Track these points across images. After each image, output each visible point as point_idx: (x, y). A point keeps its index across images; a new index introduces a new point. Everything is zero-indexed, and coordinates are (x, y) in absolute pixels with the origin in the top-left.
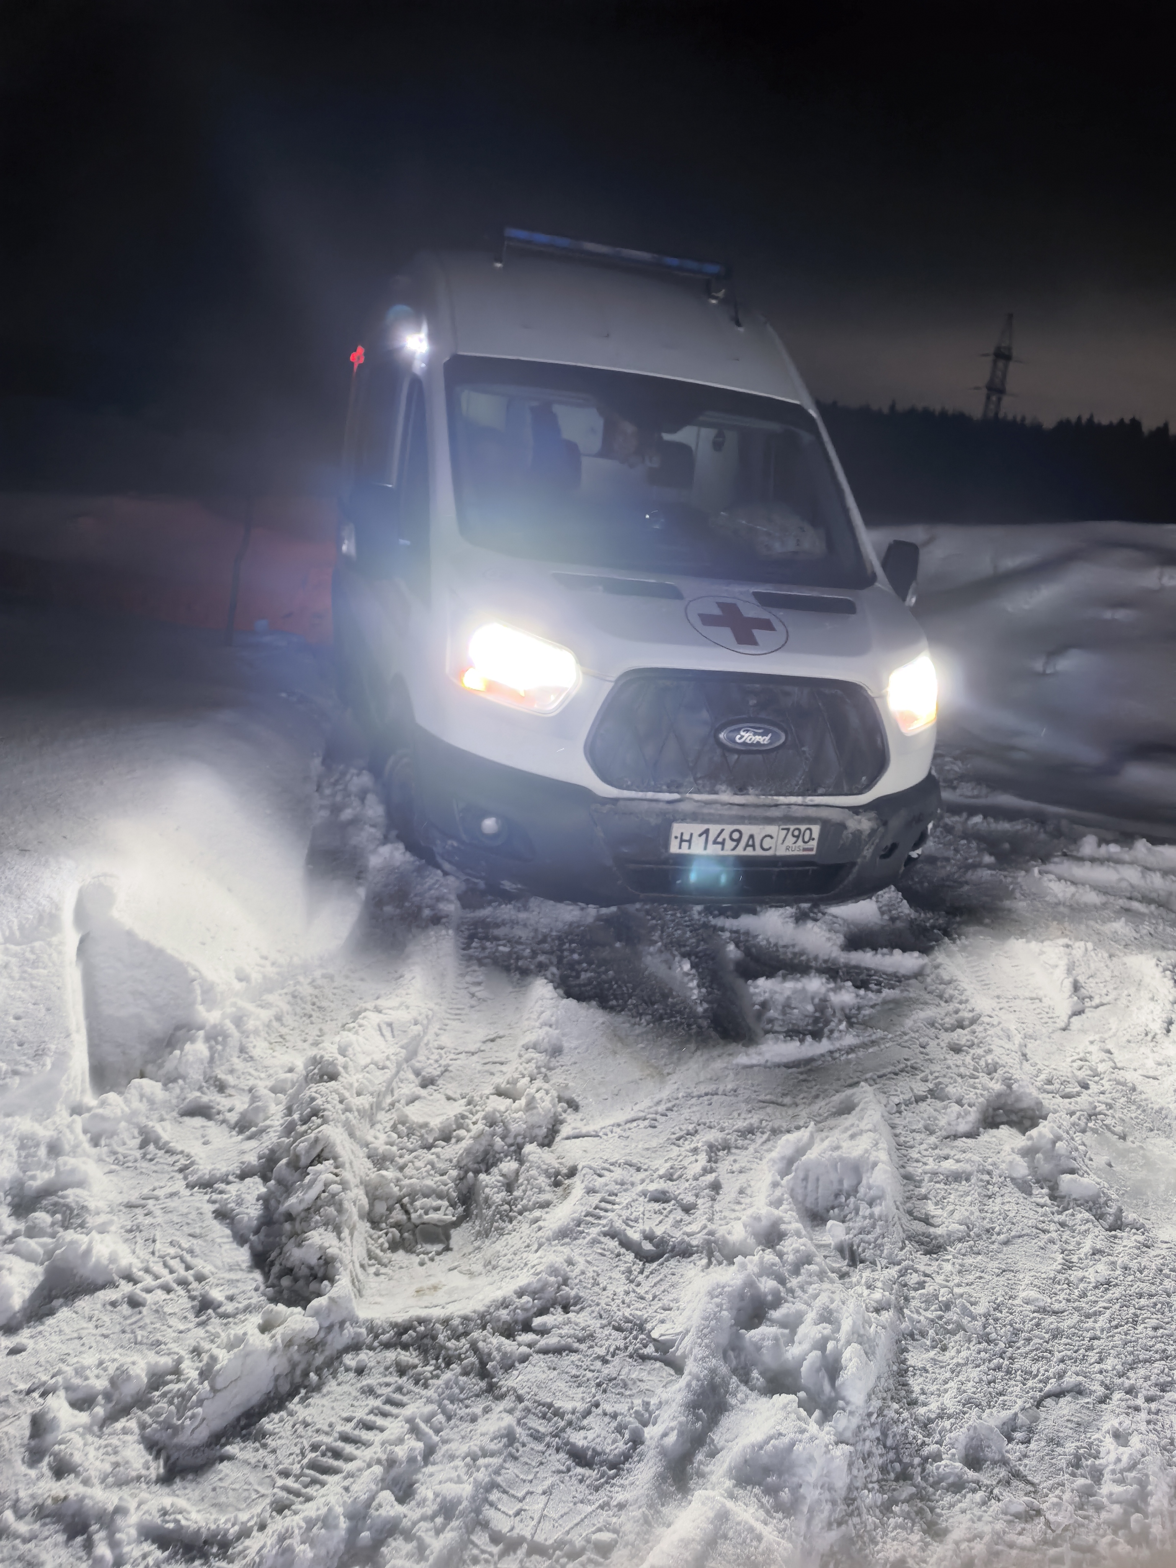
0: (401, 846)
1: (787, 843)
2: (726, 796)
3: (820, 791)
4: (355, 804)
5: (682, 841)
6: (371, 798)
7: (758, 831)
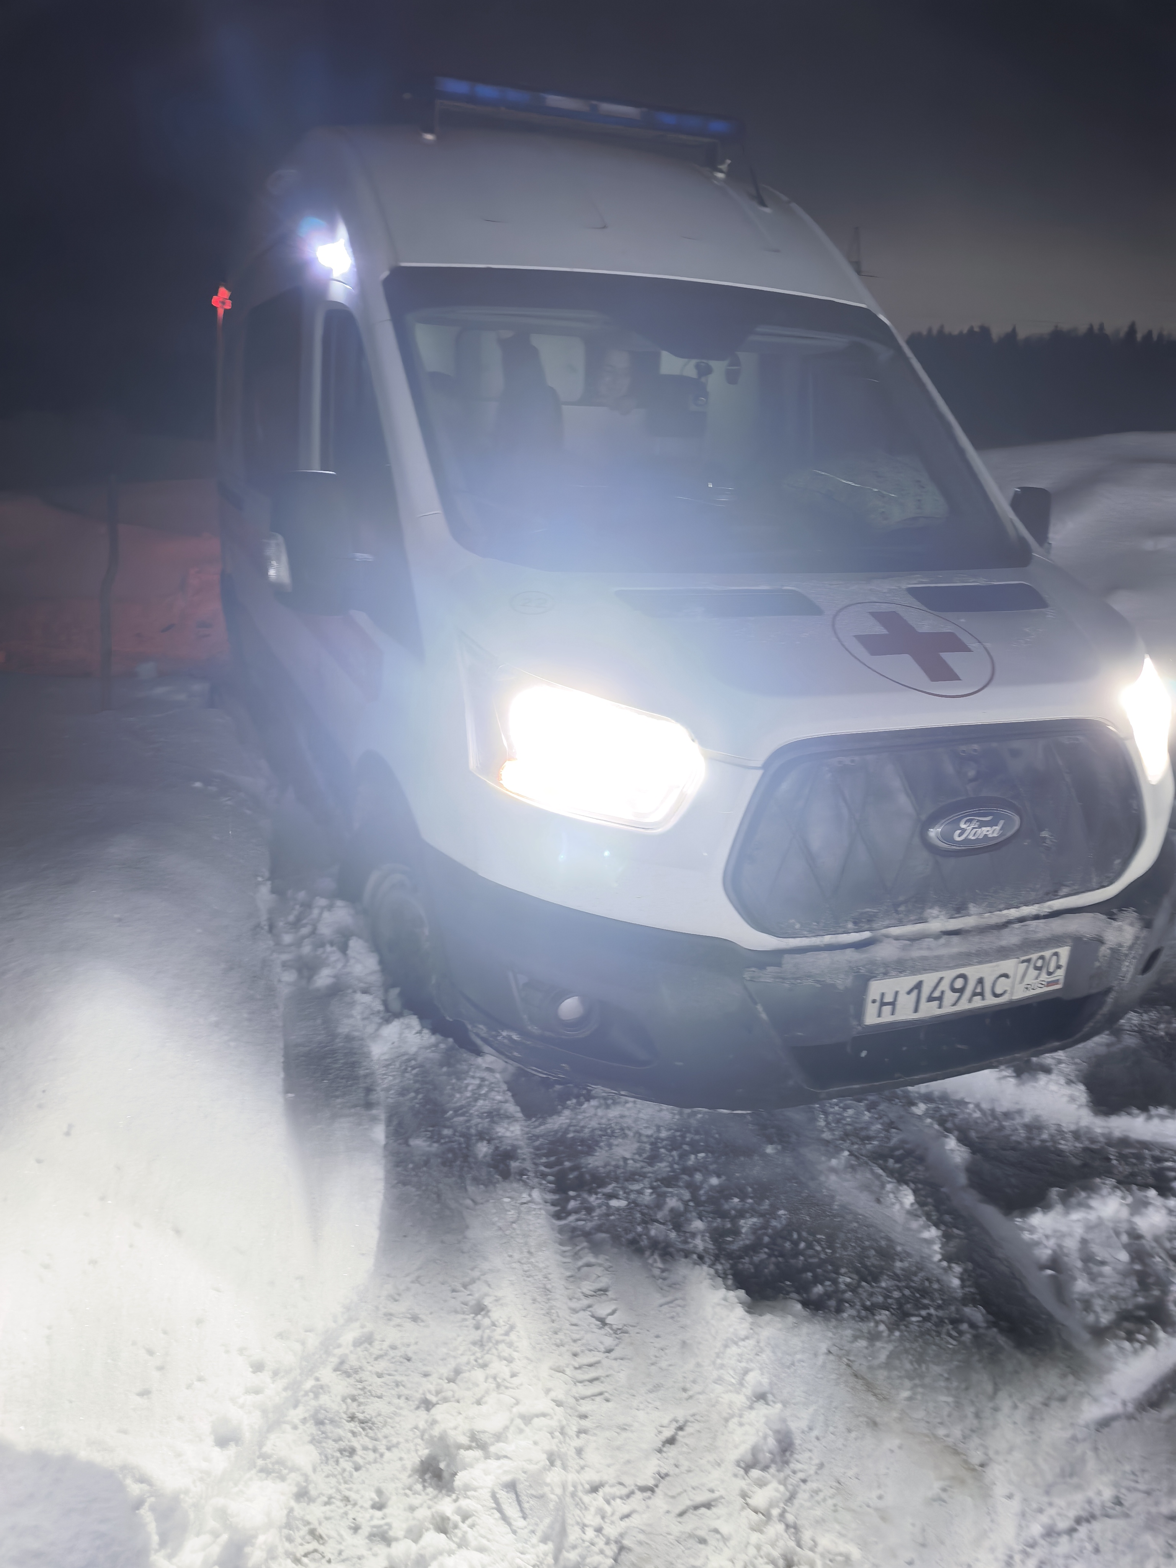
0: (414, 1021)
1: (1027, 980)
2: (938, 922)
3: (1065, 890)
4: (333, 958)
5: (883, 1004)
6: (356, 945)
7: (988, 971)
